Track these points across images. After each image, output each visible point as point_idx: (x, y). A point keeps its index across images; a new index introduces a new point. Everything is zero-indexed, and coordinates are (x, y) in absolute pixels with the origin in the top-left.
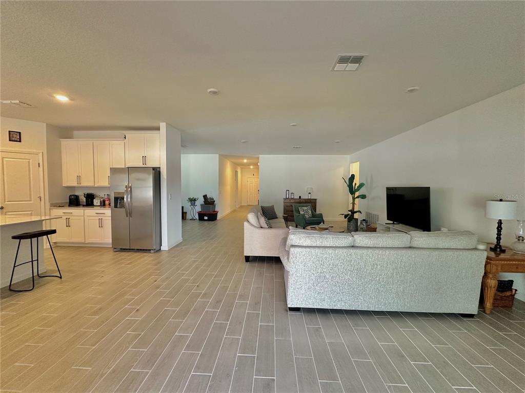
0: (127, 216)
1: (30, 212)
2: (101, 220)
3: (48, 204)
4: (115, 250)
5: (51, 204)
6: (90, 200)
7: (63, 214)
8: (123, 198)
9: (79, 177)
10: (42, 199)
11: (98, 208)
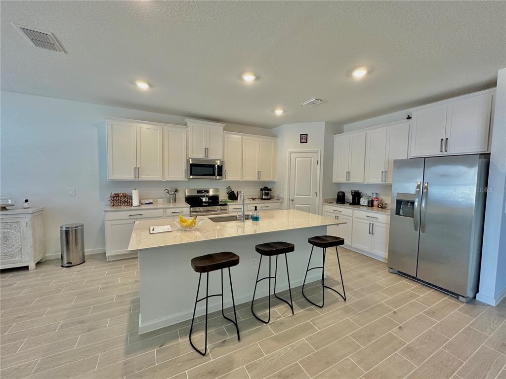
0: (416, 229)
1: (309, 206)
2: (372, 226)
3: (321, 200)
4: (391, 271)
5: (324, 200)
6: (356, 199)
7: (333, 211)
8: (413, 203)
9: (348, 173)
10: (318, 194)
11: (365, 208)
